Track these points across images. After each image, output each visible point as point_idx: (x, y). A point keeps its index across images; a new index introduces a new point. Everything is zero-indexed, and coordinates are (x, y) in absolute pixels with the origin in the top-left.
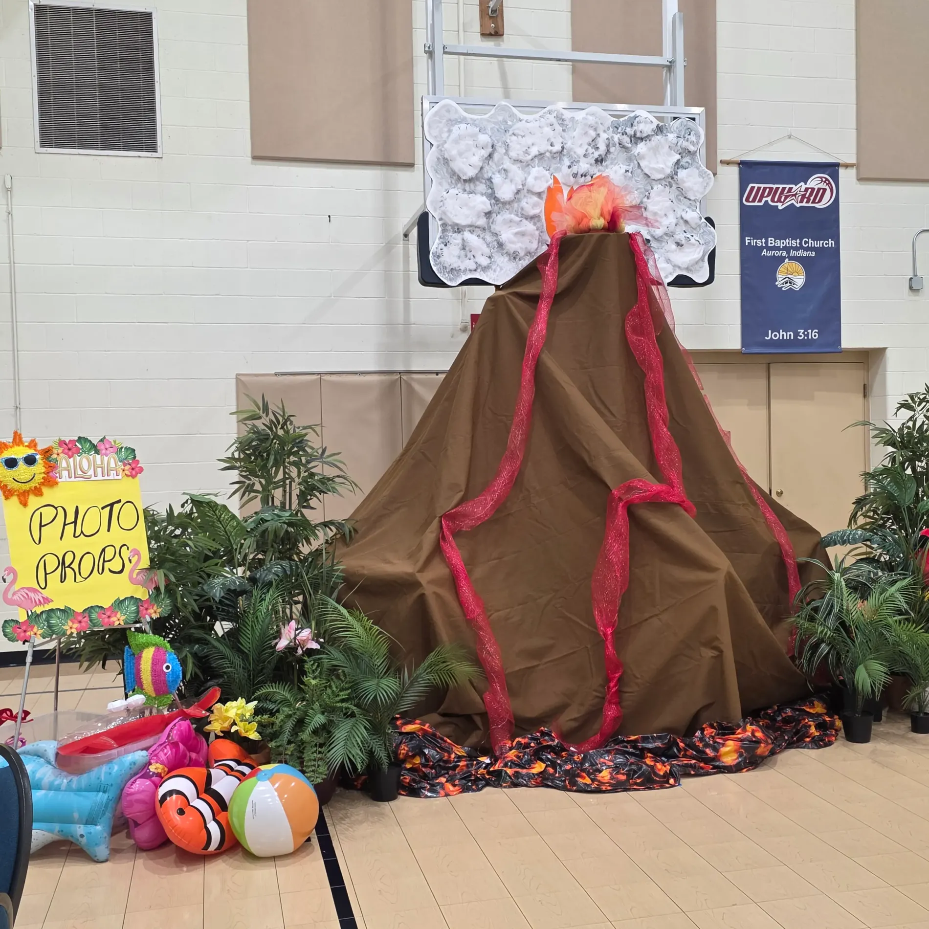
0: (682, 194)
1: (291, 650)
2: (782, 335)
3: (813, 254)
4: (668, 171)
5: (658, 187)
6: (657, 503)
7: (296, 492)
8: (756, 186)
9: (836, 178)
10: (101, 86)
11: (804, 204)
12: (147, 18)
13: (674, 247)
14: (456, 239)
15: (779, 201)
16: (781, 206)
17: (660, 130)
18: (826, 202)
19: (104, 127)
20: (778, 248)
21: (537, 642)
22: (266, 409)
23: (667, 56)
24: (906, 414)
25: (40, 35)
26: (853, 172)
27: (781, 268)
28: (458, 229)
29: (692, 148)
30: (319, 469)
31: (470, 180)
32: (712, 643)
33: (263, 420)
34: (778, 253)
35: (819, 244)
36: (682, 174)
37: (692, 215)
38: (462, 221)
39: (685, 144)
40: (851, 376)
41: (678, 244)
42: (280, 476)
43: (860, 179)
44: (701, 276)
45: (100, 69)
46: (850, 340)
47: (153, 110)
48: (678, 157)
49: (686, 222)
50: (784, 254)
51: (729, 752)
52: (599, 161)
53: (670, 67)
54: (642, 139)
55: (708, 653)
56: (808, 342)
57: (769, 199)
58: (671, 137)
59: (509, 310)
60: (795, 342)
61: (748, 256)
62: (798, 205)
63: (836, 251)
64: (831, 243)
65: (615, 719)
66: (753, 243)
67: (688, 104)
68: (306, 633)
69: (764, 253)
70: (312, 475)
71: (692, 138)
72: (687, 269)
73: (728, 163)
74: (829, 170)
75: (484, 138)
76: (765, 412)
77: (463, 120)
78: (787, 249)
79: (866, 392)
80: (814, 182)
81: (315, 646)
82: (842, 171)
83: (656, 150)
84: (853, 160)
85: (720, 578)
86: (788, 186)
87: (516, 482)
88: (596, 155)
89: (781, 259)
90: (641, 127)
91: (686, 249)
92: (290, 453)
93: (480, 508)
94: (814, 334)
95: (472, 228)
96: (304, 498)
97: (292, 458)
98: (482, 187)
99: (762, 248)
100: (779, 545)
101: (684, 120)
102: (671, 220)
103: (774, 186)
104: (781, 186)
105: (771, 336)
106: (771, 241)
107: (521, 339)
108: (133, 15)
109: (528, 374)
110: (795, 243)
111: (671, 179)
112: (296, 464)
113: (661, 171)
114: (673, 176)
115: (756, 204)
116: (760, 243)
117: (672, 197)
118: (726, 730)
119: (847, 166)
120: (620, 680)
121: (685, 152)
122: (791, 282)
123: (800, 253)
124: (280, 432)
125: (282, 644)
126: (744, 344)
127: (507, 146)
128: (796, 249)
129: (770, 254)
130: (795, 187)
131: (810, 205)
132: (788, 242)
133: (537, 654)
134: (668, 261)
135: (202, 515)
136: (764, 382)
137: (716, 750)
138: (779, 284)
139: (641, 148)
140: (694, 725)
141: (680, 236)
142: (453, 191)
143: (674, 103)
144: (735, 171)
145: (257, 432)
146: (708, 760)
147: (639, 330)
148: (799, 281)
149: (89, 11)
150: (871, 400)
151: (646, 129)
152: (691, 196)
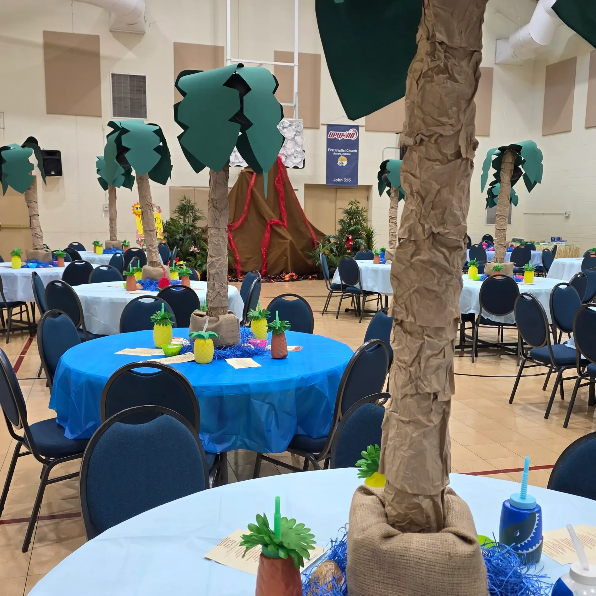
0: (296, 143)
1: (193, 252)
2: (339, 180)
3: (350, 154)
4: (293, 137)
5: (289, 141)
6: (277, 224)
7: (191, 220)
8: (332, 132)
9: (358, 130)
10: (130, 98)
11: (347, 138)
12: (144, 77)
13: (293, 158)
15: (339, 137)
16: (340, 139)
17: (290, 125)
18: (354, 138)
19: (131, 111)
20: (338, 152)
21: (249, 256)
22: (185, 198)
23: (294, 104)
24: (350, 206)
25: (113, 83)
26: (364, 128)
27: (339, 159)
29: (299, 131)
30: (198, 214)
32: (286, 255)
33: (185, 201)
34: (338, 154)
35: (352, 151)
36: (296, 138)
37: (299, 149)
39: (297, 129)
40: (364, 193)
41: (295, 157)
42: (188, 215)
43: (366, 131)
44: (301, 166)
45: (130, 93)
46: (361, 182)
47: (146, 106)
48: (295, 133)
49: (297, 151)
50: (341, 154)
51: (287, 277)
53: (295, 106)
54: (285, 128)
55: (285, 258)
56: (347, 183)
57: (336, 136)
58: (294, 127)
59: (246, 177)
60: (343, 183)
61: (329, 155)
62: (345, 139)
63: (357, 153)
64: (356, 151)
65: (265, 272)
66: (331, 151)
67: (299, 118)
68: (196, 249)
69: (334, 154)
70: (196, 215)
71: (299, 128)
72: (297, 164)
73: (323, 125)
74: (356, 127)
76: (335, 204)
78: (342, 153)
79: (368, 199)
80: (351, 131)
81: (198, 251)
82: (360, 128)
83: (289, 131)
84: (364, 124)
85: (289, 241)
86: (342, 132)
87: (246, 219)
89: (340, 156)
90: (285, 124)
91: (297, 159)
92: (190, 210)
93: (237, 225)
94: (349, 180)
96: (193, 221)
97: (191, 211)
99: (333, 152)
100: (313, 238)
101: (297, 123)
102: (293, 150)
103: (338, 132)
104: (340, 132)
105: (335, 180)
106: (336, 150)
107: (248, 184)
108: (140, 76)
109: (249, 193)
110: (344, 151)
111: (293, 139)
112: (192, 213)
113: (291, 137)
114: (294, 138)
115: (332, 138)
116: (333, 150)
117: (294, 144)
118: (287, 273)
119: (362, 126)
120: (266, 264)
121: (297, 132)
122: (342, 163)
123: (346, 154)
124: (188, 204)
125: (191, 250)
126: (327, 182)
128: (344, 153)
129: (336, 154)
130: (344, 133)
131: (349, 138)
132: (342, 150)
133: (249, 259)
134: (292, 162)
135: (173, 222)
136: (335, 195)
137: (284, 277)
138: (338, 164)
140: (281, 273)
141: (295, 155)
143: (295, 118)
144: (325, 127)
145: (183, 204)
146: (283, 279)
147: (278, 182)
148: (345, 163)
149: (127, 75)
150: (369, 202)
151: (286, 125)
152: (299, 144)
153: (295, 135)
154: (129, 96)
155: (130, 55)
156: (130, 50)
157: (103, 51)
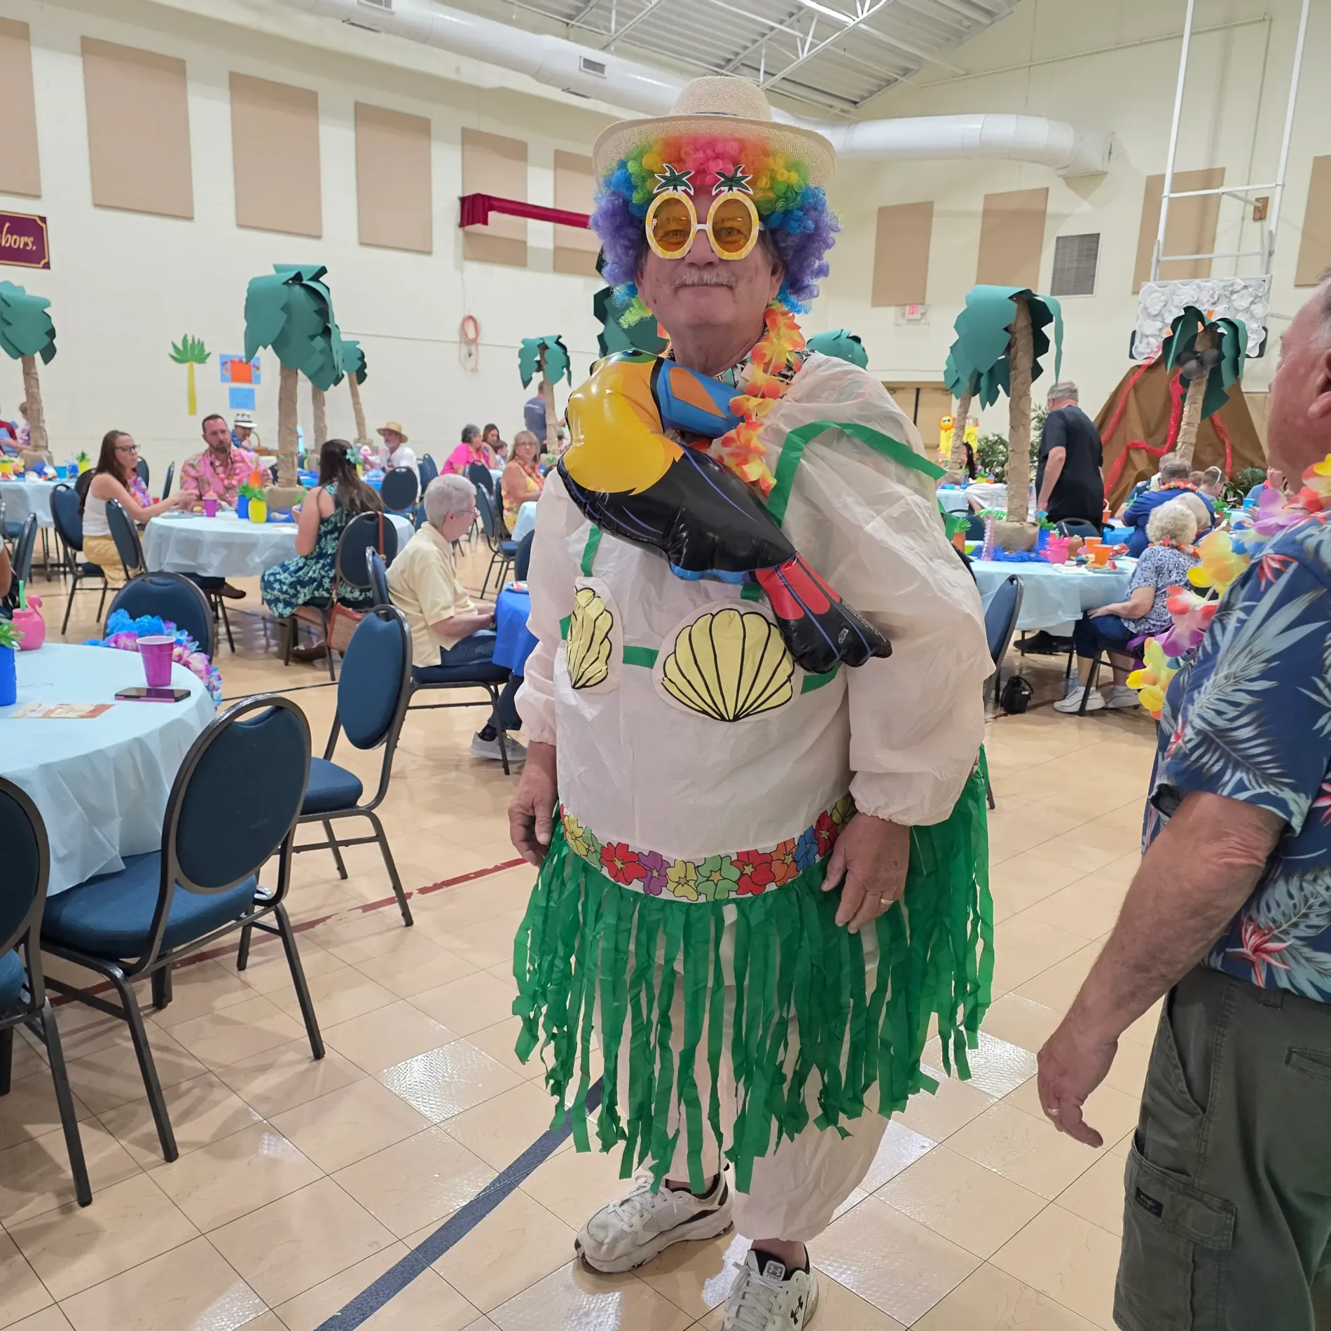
0: (1253, 316)
4: (1247, 306)
5: (1241, 314)
14: (1145, 341)
17: (1245, 287)
28: (1147, 336)
29: (1259, 295)
31: (1155, 316)
36: (1253, 307)
37: (1255, 326)
38: (1148, 333)
39: (1256, 293)
44: (1254, 353)
48: (1252, 299)
49: (1252, 329)
52: (1214, 304)
54: (1235, 292)
58: (1251, 290)
71: (1261, 290)
72: (1249, 351)
75: (1163, 298)
77: (1157, 291)
83: (1242, 297)
88: (1212, 301)
95: (1153, 336)
98: (1160, 318)
101: (1258, 281)
111: (1248, 310)
113: (1243, 306)
114: (1249, 308)
117: (1248, 318)
121: (1257, 297)
127: (1173, 300)
139: (1235, 297)
142: (1148, 321)
151: (1237, 288)
152: (1257, 317)
153: (1252, 303)
154: (1075, 265)
155: (1085, 207)
156: (1085, 197)
157: (1051, 208)
